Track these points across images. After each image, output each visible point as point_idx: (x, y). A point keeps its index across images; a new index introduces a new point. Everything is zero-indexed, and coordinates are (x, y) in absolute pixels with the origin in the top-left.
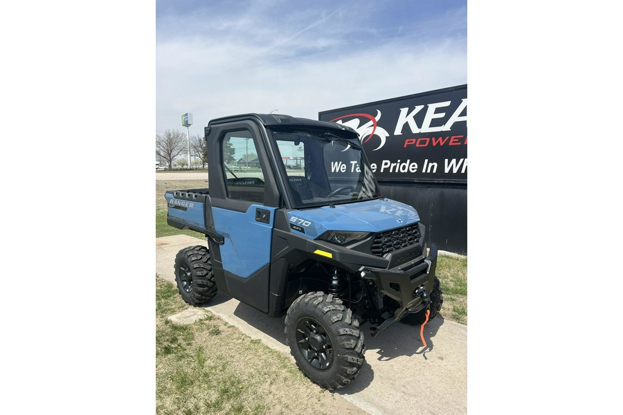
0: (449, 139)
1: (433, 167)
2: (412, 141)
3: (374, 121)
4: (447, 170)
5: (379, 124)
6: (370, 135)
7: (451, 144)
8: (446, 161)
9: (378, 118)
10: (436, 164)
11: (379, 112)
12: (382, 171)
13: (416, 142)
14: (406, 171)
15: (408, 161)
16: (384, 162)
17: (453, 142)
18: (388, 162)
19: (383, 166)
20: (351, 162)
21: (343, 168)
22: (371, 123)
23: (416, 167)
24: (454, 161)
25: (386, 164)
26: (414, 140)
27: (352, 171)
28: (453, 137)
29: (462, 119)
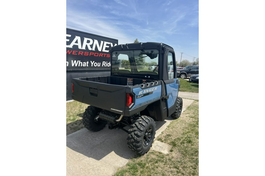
0: (72, 52)
4: (73, 65)
8: (72, 61)
17: (74, 53)
24: (75, 61)
28: (74, 51)
29: (76, 44)
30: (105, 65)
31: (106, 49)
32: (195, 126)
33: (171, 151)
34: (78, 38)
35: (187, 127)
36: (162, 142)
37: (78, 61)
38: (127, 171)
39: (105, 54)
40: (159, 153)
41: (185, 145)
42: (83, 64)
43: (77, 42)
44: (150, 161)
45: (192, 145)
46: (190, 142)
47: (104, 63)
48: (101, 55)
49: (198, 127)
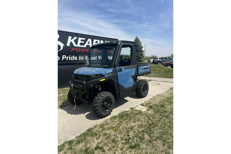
0: (86, 50)
1: (82, 58)
2: (74, 49)
7: (86, 51)
8: (86, 56)
10: (83, 57)
12: (63, 60)
13: (76, 49)
14: (73, 59)
15: (74, 56)
16: (63, 56)
18: (65, 56)
19: (63, 58)
23: (77, 58)
26: (75, 49)
28: (87, 49)
29: (88, 44)
32: (171, 99)
33: (148, 110)
34: (90, 40)
35: (165, 99)
36: (144, 106)
38: (118, 117)
40: (140, 111)
41: (159, 108)
42: (93, 58)
43: (89, 43)
44: (133, 114)
45: (164, 108)
46: (163, 106)
49: (173, 99)
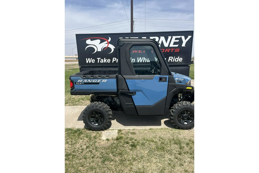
1: (133, 60)
3: (108, 41)
4: (138, 61)
5: (110, 43)
6: (106, 47)
7: (139, 52)
8: (138, 58)
9: (109, 40)
11: (109, 37)
12: (113, 62)
16: (114, 58)
18: (116, 58)
20: (97, 58)
21: (93, 61)
22: (106, 42)
24: (140, 58)
25: (114, 59)
27: (98, 62)
30: (172, 60)
31: (175, 43)
37: (143, 58)
39: (172, 49)
42: (147, 60)
47: (171, 58)
48: (168, 51)
